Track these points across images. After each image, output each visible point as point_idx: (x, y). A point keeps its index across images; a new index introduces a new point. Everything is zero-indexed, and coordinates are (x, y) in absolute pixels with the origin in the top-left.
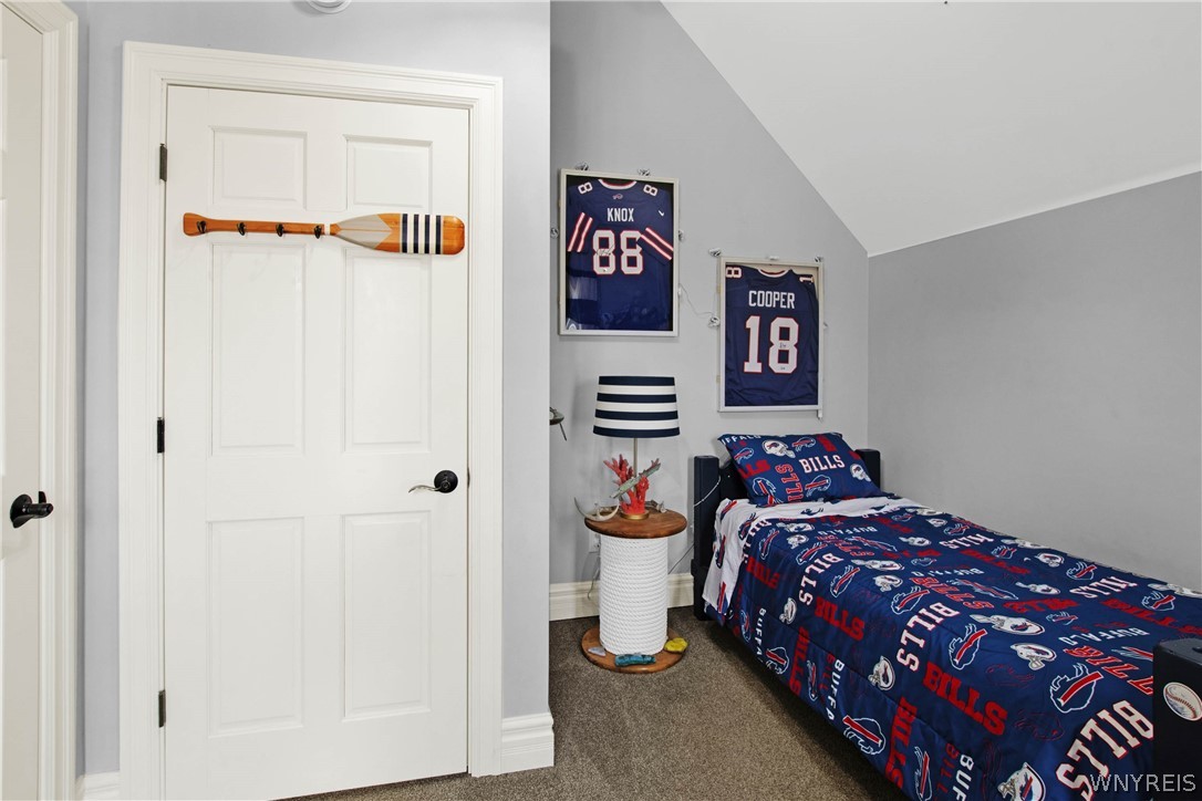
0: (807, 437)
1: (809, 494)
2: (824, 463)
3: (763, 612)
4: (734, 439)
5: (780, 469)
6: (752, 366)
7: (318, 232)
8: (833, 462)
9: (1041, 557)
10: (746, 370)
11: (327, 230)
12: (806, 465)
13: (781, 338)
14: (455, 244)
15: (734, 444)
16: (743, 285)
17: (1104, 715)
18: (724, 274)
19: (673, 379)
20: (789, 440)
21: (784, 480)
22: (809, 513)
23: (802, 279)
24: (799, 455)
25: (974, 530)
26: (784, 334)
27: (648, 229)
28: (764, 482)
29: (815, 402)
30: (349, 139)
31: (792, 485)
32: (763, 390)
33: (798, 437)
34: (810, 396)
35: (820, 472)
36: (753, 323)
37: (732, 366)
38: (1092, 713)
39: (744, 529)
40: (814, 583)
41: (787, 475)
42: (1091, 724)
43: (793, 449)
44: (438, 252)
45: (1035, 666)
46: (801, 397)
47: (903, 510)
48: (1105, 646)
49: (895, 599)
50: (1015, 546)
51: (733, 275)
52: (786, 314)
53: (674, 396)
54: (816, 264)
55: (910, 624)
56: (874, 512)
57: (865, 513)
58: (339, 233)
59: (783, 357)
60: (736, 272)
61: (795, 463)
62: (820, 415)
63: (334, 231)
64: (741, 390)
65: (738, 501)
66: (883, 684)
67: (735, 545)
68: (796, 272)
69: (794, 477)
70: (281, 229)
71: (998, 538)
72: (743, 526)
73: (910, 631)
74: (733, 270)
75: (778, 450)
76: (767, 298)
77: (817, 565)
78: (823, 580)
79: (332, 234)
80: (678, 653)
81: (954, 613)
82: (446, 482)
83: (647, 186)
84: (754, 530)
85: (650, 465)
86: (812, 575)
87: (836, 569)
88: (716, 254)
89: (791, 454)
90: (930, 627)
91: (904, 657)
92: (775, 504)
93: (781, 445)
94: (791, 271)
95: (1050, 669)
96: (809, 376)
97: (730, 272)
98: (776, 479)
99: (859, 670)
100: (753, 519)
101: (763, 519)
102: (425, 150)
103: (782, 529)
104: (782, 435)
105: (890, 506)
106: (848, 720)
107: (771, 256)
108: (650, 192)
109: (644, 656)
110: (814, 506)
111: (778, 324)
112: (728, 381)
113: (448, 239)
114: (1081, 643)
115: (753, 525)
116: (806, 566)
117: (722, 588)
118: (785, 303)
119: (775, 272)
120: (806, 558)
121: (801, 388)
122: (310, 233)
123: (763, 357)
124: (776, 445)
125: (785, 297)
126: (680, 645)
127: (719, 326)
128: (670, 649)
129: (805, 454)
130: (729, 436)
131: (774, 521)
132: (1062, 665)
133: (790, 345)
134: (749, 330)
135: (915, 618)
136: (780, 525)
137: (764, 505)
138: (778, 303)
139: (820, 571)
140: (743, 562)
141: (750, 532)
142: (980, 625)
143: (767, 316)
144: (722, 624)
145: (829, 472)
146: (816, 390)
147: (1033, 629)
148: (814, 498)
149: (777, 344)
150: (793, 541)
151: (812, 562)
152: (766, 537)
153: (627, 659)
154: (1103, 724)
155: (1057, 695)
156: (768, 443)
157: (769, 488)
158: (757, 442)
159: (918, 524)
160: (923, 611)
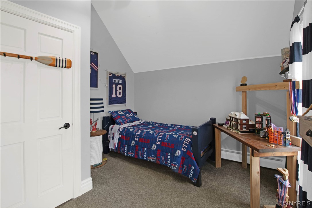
0: (126, 110)
1: (128, 121)
2: (130, 115)
3: (126, 146)
4: (112, 112)
5: (123, 117)
6: (114, 96)
7: (31, 59)
8: (131, 115)
9: (168, 125)
10: (113, 96)
11: (34, 58)
12: (127, 116)
13: (119, 89)
14: (69, 66)
15: (112, 113)
16: (112, 77)
17: (186, 140)
18: (108, 75)
19: (103, 99)
20: (123, 111)
21: (124, 119)
22: (129, 125)
23: (123, 77)
24: (126, 114)
25: (157, 123)
26: (120, 88)
27: (92, 63)
28: (120, 120)
29: (125, 103)
30: (39, 33)
31: (125, 120)
32: (115, 101)
33: (124, 110)
34: (124, 102)
35: (130, 117)
36: (114, 86)
37: (110, 96)
38: (184, 140)
39: (119, 130)
40: (138, 136)
41: (124, 118)
42: (185, 141)
43: (124, 113)
44: (65, 67)
45: (176, 137)
46: (123, 102)
47: (144, 122)
48: (182, 133)
49: (154, 134)
50: (164, 124)
51: (110, 75)
52: (120, 84)
53: (103, 103)
54: (125, 74)
55: (158, 137)
56: (140, 123)
57: (139, 124)
58: (37, 60)
59: (120, 93)
60: (111, 75)
61: (125, 115)
62: (126, 106)
63: (36, 59)
64: (112, 101)
65: (115, 125)
66: (154, 149)
67: (117, 134)
68: (122, 75)
69: (125, 118)
70: (19, 57)
71: (161, 124)
72: (118, 130)
73: (158, 138)
74: (110, 74)
75: (121, 113)
76: (117, 81)
77: (138, 133)
78: (140, 135)
79: (35, 60)
80: (106, 161)
81: (164, 134)
82: (67, 126)
83: (92, 53)
84: (121, 130)
85: (96, 119)
86: (137, 135)
87: (142, 133)
88: (106, 70)
89: (124, 114)
90: (161, 137)
91: (158, 143)
92: (123, 124)
93: (122, 112)
94: (121, 75)
95: (178, 137)
96: (124, 97)
97: (109, 75)
98: (122, 119)
99: (149, 148)
100: (120, 128)
101: (122, 127)
102: (60, 41)
103: (127, 128)
104: (121, 110)
105: (142, 122)
106: (149, 158)
107: (118, 72)
108: (92, 54)
109: (99, 163)
110: (130, 123)
111: (119, 86)
112: (109, 99)
113: (68, 64)
114: (180, 133)
115: (121, 129)
116: (136, 133)
117: (115, 144)
118: (120, 82)
119: (118, 75)
120: (135, 132)
121: (123, 100)
122: (29, 59)
123: (116, 94)
124: (120, 112)
125: (120, 81)
126: (106, 159)
127: (107, 87)
128: (104, 160)
129: (126, 113)
130: (111, 111)
131: (125, 127)
132: (179, 136)
133: (121, 91)
134: (113, 88)
135: (158, 136)
136: (126, 128)
137: (121, 125)
138: (119, 82)
139: (139, 134)
140: (119, 137)
141: (120, 130)
142: (168, 134)
143: (117, 84)
144: (115, 151)
145: (131, 117)
146: (125, 100)
147: (174, 133)
148: (129, 122)
149: (119, 91)
150: (131, 130)
151: (137, 133)
152: (124, 130)
153: (96, 165)
154: (186, 141)
155: (180, 140)
156: (119, 112)
157: (121, 121)
158: (117, 112)
159: (148, 124)
160: (159, 135)
